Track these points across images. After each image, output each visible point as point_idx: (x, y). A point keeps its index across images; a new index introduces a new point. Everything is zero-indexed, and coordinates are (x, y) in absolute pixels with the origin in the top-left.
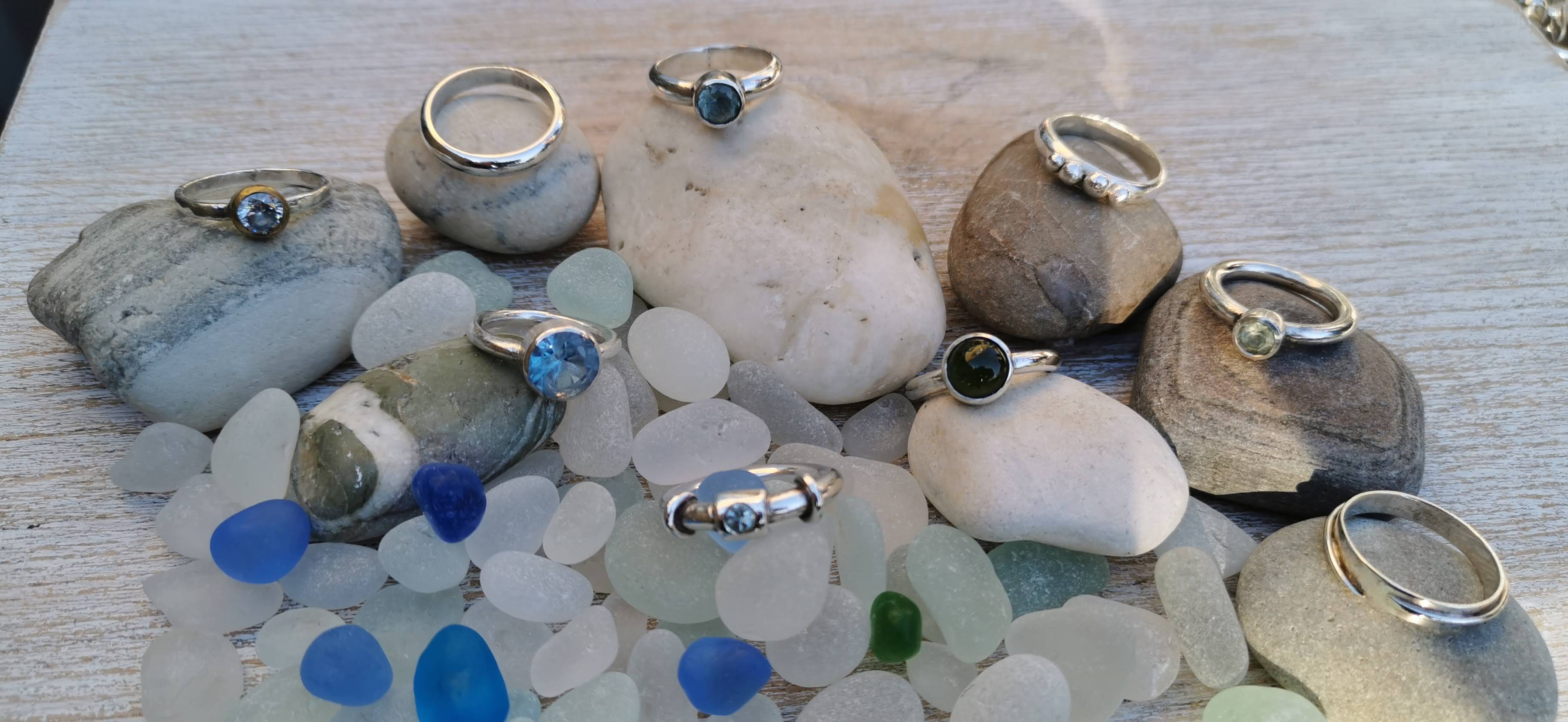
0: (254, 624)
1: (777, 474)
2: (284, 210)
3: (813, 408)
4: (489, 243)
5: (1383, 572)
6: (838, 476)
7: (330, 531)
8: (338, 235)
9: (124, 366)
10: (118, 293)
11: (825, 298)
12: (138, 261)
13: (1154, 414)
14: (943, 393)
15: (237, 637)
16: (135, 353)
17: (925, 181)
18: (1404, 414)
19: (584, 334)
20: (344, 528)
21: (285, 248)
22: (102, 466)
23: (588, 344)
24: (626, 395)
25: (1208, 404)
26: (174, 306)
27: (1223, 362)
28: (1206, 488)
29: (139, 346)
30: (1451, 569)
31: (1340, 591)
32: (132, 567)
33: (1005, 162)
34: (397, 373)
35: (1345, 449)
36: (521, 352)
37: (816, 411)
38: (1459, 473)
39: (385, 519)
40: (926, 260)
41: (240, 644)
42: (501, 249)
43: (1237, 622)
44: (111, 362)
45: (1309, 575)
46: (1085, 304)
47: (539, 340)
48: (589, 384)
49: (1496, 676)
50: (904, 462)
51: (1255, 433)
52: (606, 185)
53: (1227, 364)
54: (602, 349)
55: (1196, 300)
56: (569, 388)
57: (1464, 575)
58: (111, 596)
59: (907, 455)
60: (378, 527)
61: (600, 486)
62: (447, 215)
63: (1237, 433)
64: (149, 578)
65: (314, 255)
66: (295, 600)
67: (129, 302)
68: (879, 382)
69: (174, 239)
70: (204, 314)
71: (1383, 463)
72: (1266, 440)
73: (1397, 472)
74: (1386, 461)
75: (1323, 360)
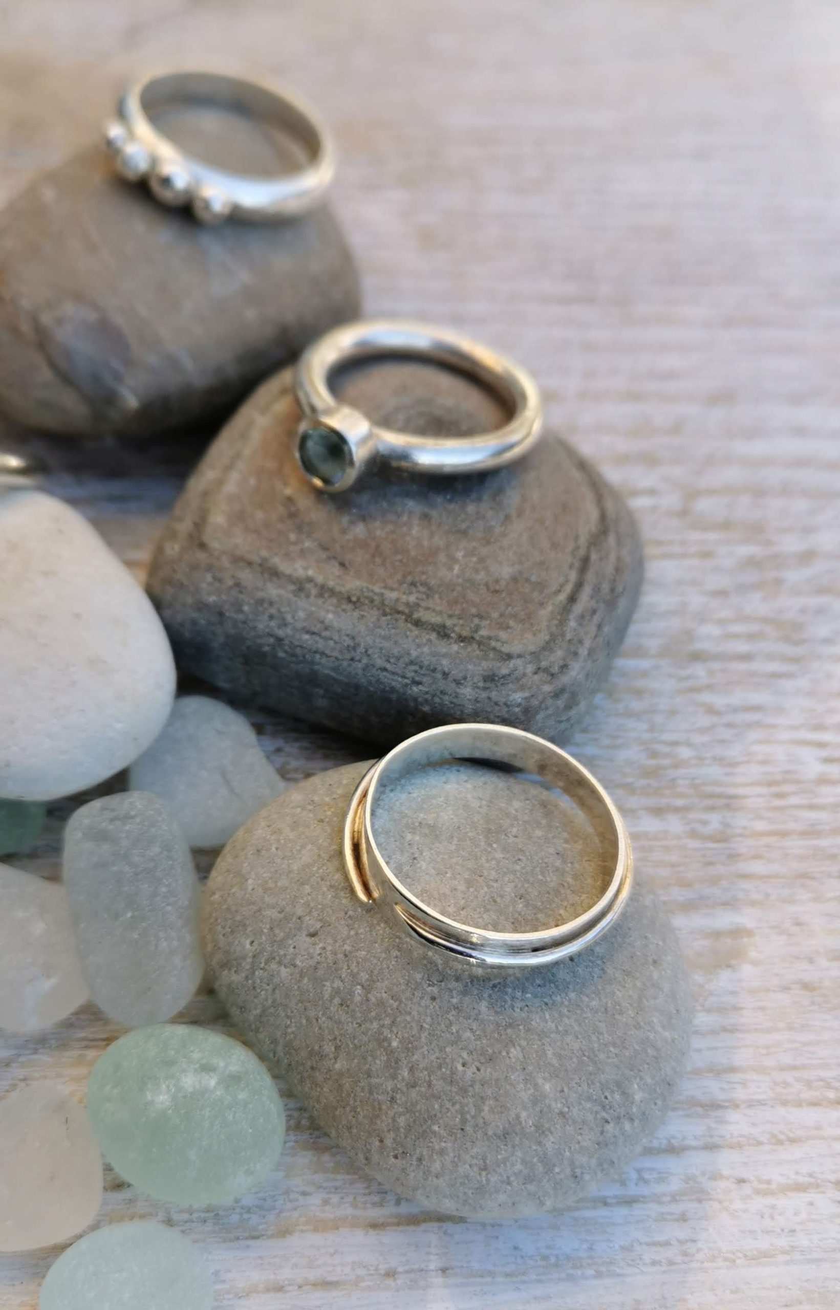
18: (572, 599)
30: (558, 863)
35: (444, 650)
38: (707, 698)
49: (550, 1053)
57: (576, 877)
71: (504, 677)
72: (319, 626)
73: (527, 694)
74: (509, 675)
75: (450, 501)
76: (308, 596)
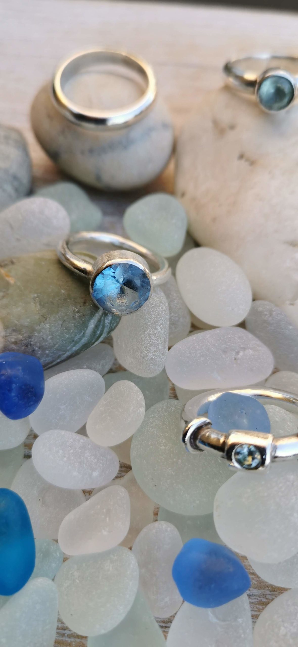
4: (90, 181)
23: (142, 274)
24: (168, 316)
36: (91, 272)
42: (99, 186)
54: (154, 278)
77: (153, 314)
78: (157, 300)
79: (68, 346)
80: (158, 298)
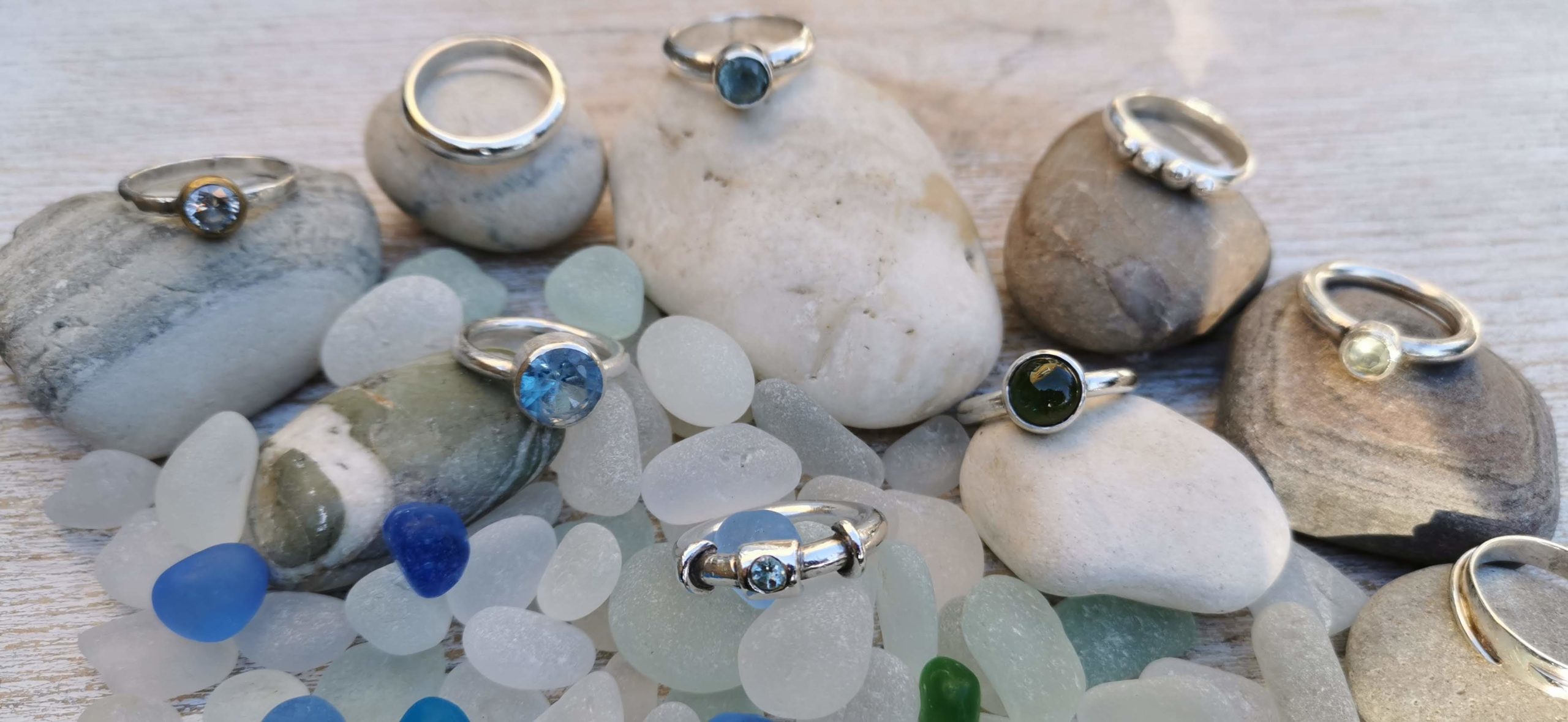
0: (204, 688)
1: (810, 513)
2: (240, 205)
3: (851, 434)
4: (479, 239)
5: (1520, 634)
6: (882, 519)
7: (290, 579)
8: (305, 232)
9: (56, 386)
10: (50, 302)
11: (865, 306)
12: (74, 263)
13: (1247, 443)
14: (1001, 419)
15: (185, 702)
16: (69, 371)
17: (974, 168)
18: (1537, 444)
19: (585, 350)
20: (307, 577)
21: (243, 248)
22: (39, 497)
23: (589, 362)
24: (634, 421)
25: (1311, 432)
26: (114, 316)
27: (1327, 383)
28: (1307, 529)
29: (73, 362)
31: (1471, 658)
32: (68, 618)
33: (1070, 148)
34: (371, 393)
35: (1472, 486)
36: (512, 372)
37: (855, 438)
39: (353, 567)
40: (980, 261)
41: (187, 710)
42: (495, 246)
43: (1349, 693)
44: (41, 382)
45: (1433, 638)
46: (1163, 311)
47: (532, 358)
48: (590, 408)
50: (955, 495)
51: (1366, 468)
52: (614, 173)
53: (1332, 385)
54: (606, 367)
55: (1292, 308)
56: (568, 413)
58: (43, 652)
59: (958, 487)
60: (346, 576)
61: (602, 529)
62: (433, 208)
63: (1345, 466)
64: (87, 632)
65: (277, 256)
66: (251, 660)
67: (62, 311)
68: (927, 403)
69: (116, 238)
70: (149, 325)
71: (1514, 502)
72: (1380, 475)
73: (1531, 513)
74: (1519, 499)
75: (1444, 381)
76: (1369, 455)
77: (611, 418)
78: (615, 398)
79: (491, 486)
80: (615, 395)
